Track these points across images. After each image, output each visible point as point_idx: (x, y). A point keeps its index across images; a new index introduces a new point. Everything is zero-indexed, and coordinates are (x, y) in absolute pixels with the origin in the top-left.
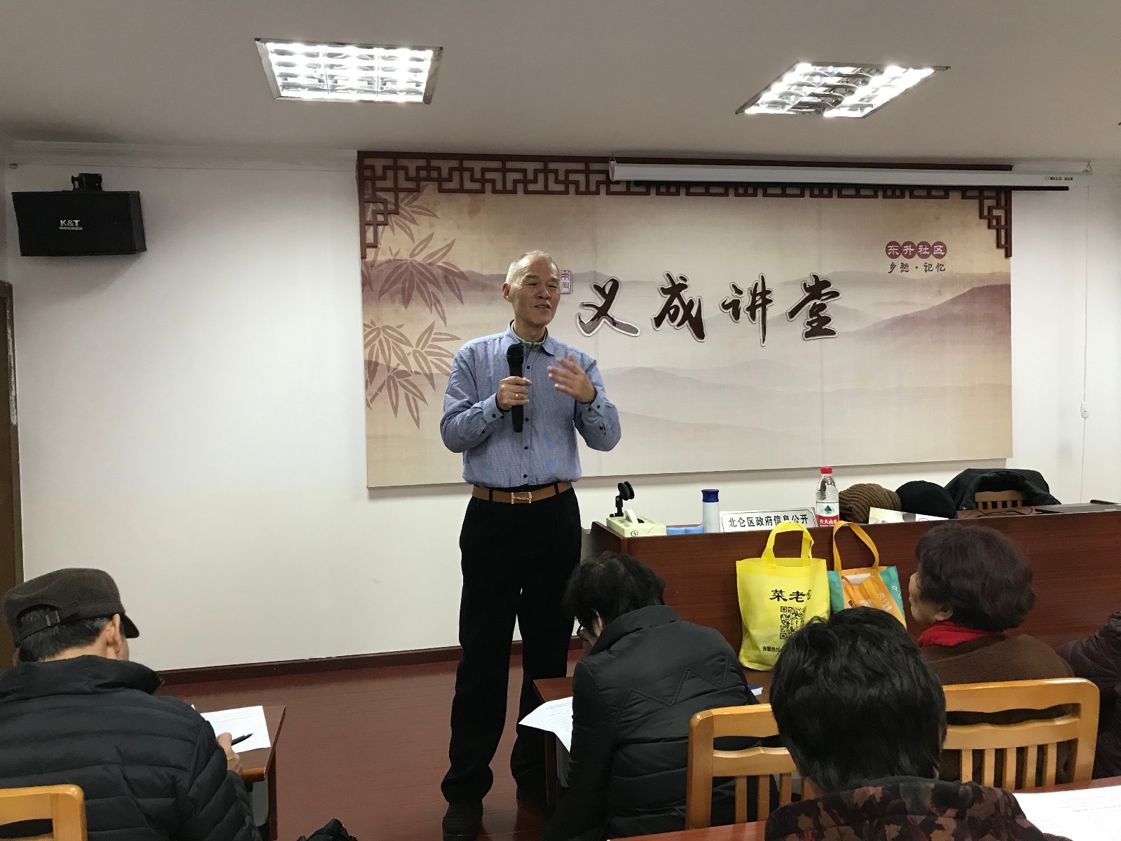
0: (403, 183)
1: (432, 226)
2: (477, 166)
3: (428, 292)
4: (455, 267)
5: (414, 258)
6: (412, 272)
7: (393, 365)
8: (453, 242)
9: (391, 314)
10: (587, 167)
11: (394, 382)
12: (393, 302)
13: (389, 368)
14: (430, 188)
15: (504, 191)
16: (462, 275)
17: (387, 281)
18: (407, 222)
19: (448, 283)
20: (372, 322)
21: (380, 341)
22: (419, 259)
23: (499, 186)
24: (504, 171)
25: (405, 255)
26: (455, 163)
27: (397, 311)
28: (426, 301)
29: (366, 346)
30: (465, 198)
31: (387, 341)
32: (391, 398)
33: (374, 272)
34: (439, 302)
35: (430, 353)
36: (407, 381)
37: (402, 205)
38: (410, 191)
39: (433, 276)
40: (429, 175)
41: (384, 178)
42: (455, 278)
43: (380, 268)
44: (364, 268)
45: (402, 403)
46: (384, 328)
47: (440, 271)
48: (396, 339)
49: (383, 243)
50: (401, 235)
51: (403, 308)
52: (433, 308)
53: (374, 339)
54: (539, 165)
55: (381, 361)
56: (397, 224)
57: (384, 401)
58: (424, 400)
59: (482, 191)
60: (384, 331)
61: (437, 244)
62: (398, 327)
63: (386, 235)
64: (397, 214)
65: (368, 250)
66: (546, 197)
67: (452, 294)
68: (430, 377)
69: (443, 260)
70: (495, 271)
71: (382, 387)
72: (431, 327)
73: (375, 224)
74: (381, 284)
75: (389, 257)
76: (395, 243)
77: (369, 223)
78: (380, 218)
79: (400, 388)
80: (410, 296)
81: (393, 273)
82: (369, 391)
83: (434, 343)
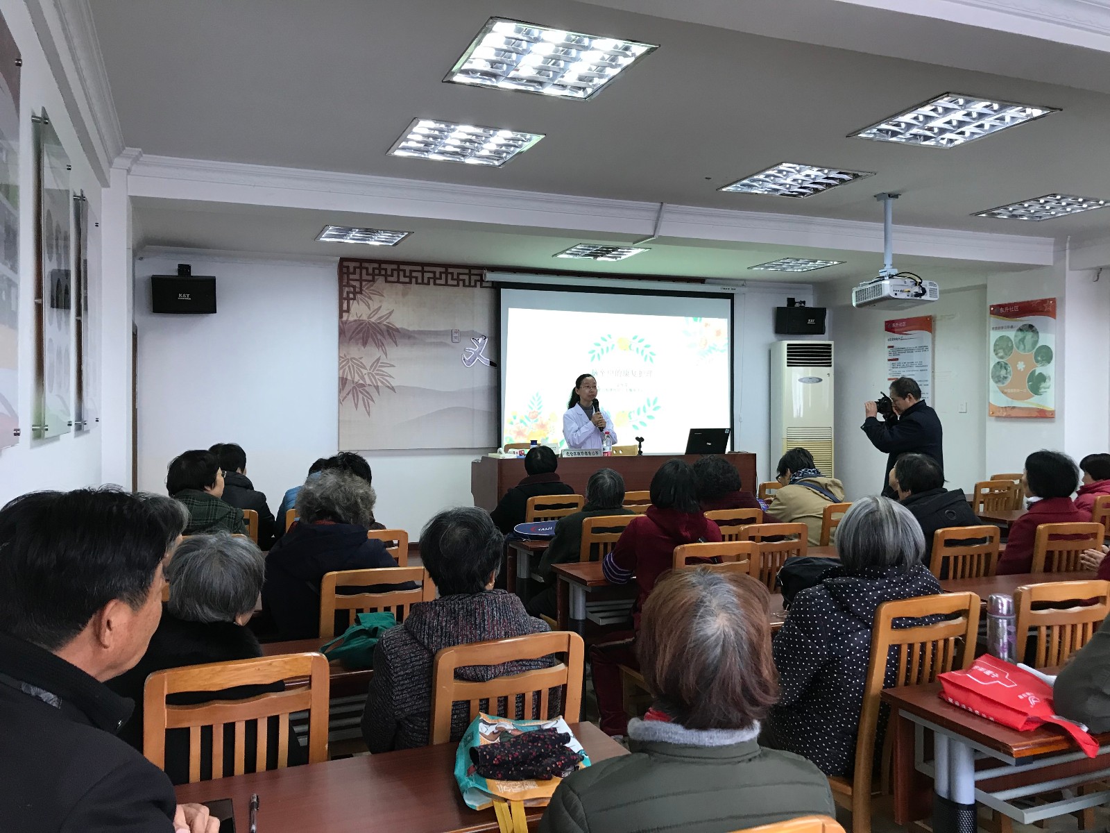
0: (365, 277)
1: (381, 302)
2: (408, 268)
3: (377, 339)
4: (393, 325)
5: (371, 320)
6: (368, 327)
7: (356, 380)
8: (392, 311)
9: (355, 351)
10: (470, 271)
11: (356, 390)
12: (357, 344)
13: (353, 382)
14: (380, 280)
15: (423, 283)
16: (397, 330)
17: (353, 333)
18: (367, 299)
19: (389, 334)
20: (344, 356)
21: (349, 367)
22: (373, 320)
23: (420, 281)
24: (423, 272)
25: (365, 318)
26: (395, 267)
27: (359, 349)
28: (375, 343)
29: (340, 369)
30: (400, 286)
31: (353, 366)
32: (354, 400)
33: (346, 327)
34: (382, 344)
35: (377, 374)
36: (364, 390)
37: (364, 289)
38: (370, 281)
39: (381, 330)
40: (380, 272)
41: (354, 273)
42: (395, 333)
43: (351, 324)
44: (341, 324)
45: (361, 402)
46: (351, 359)
47: (385, 327)
48: (358, 365)
49: (352, 310)
50: (363, 306)
51: (363, 348)
52: (381, 349)
53: (345, 365)
54: (443, 270)
55: (349, 378)
56: (361, 300)
57: (350, 401)
58: (373, 401)
59: (410, 283)
60: (353, 361)
61: (383, 312)
62: (361, 358)
63: (354, 306)
64: (362, 293)
65: (344, 314)
66: (446, 287)
67: (391, 340)
68: (377, 388)
69: (388, 321)
70: (417, 328)
71: (350, 392)
72: (379, 359)
73: (348, 299)
74: (350, 334)
75: (355, 318)
76: (359, 310)
77: (345, 299)
78: (351, 296)
79: (359, 393)
80: (367, 340)
81: (357, 328)
82: (341, 395)
83: (381, 368)
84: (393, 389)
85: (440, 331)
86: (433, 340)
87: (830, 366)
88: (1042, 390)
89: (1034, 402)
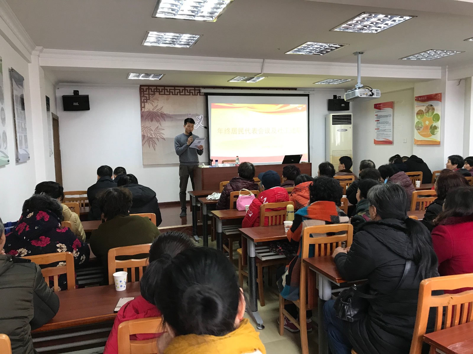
0: (151, 93)
1: (157, 103)
2: (168, 88)
3: (157, 118)
4: (163, 113)
5: (153, 111)
6: (153, 114)
7: (149, 136)
8: (163, 107)
9: (148, 124)
10: (195, 89)
11: (149, 140)
12: (149, 121)
13: (148, 136)
14: (157, 94)
15: (175, 94)
16: (165, 114)
18: (152, 102)
19: (162, 116)
21: (146, 130)
22: (155, 111)
24: (175, 90)
25: (151, 110)
26: (163, 88)
27: (150, 123)
28: (156, 120)
29: (142, 131)
30: (165, 96)
32: (148, 144)
34: (159, 120)
35: (158, 133)
36: (152, 140)
37: (150, 98)
38: (153, 94)
39: (158, 114)
40: (157, 90)
41: (146, 91)
42: (164, 116)
43: (145, 113)
44: (141, 113)
45: (151, 145)
46: (147, 127)
47: (160, 114)
48: (149, 130)
49: (146, 107)
50: (150, 105)
52: (158, 123)
53: (144, 130)
54: (183, 88)
55: (146, 135)
56: (149, 102)
57: (146, 145)
58: (156, 144)
59: (170, 94)
62: (150, 127)
63: (147, 105)
64: (149, 100)
65: (143, 109)
66: (185, 96)
67: (162, 119)
68: (158, 139)
69: (161, 111)
70: (173, 114)
71: (146, 141)
72: (158, 127)
73: (144, 102)
74: (146, 117)
75: (147, 110)
76: (149, 107)
80: (152, 120)
81: (149, 114)
82: (143, 142)
83: (159, 131)
84: (164, 139)
85: (183, 114)
86: (179, 118)
87: (351, 124)
88: (435, 133)
89: (432, 138)
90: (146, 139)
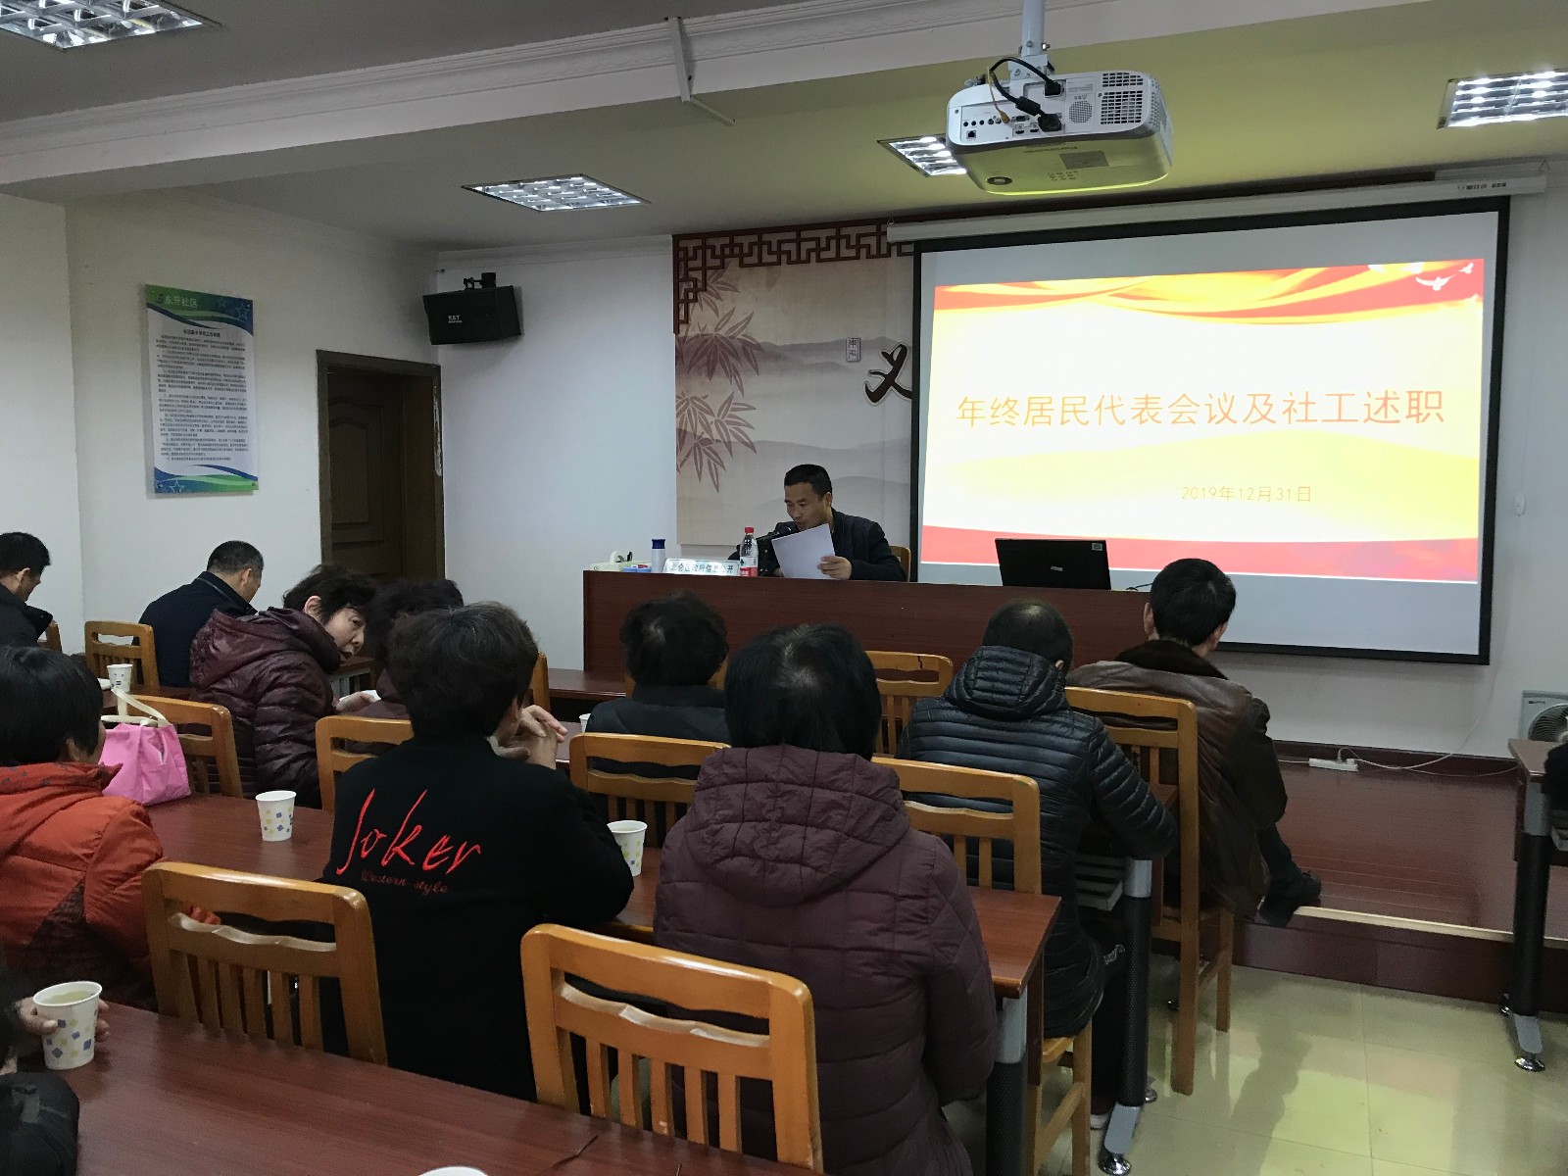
0: (711, 262)
1: (734, 301)
2: (774, 238)
3: (729, 363)
4: (753, 339)
5: (720, 332)
6: (716, 346)
8: (751, 316)
9: (699, 386)
10: (879, 229)
11: (699, 449)
12: (700, 374)
13: (695, 435)
14: (733, 264)
15: (799, 261)
16: (758, 347)
17: (695, 356)
18: (713, 299)
19: (746, 354)
20: (683, 394)
21: (689, 414)
22: (722, 333)
23: (794, 257)
24: (799, 241)
25: (710, 330)
26: (754, 238)
27: (703, 383)
28: (727, 374)
29: (678, 416)
30: (762, 271)
31: (694, 411)
32: (696, 463)
33: (685, 347)
34: (737, 371)
35: (728, 422)
37: (709, 282)
38: (716, 268)
39: (733, 348)
40: (732, 250)
41: (695, 258)
42: (755, 351)
43: (692, 342)
44: (677, 344)
45: (705, 470)
46: (693, 398)
47: (740, 344)
48: (699, 407)
50: (707, 312)
51: (708, 380)
52: (734, 380)
53: (685, 409)
54: (832, 232)
55: (689, 429)
56: (705, 301)
58: (723, 466)
59: (779, 263)
60: (694, 403)
61: (738, 318)
62: (703, 398)
63: (695, 311)
64: (706, 290)
65: (681, 326)
66: (840, 264)
67: (749, 366)
68: (728, 445)
69: (744, 332)
70: (788, 343)
71: (688, 453)
72: (731, 398)
73: (687, 302)
74: (691, 358)
75: (698, 332)
76: (704, 319)
77: (682, 301)
78: (691, 296)
79: (704, 455)
80: (714, 368)
81: (701, 347)
82: (680, 457)
83: (733, 413)
84: (751, 446)
85: (827, 344)
86: (813, 360)
90: (689, 443)
